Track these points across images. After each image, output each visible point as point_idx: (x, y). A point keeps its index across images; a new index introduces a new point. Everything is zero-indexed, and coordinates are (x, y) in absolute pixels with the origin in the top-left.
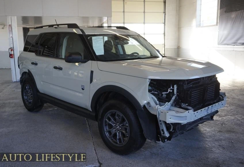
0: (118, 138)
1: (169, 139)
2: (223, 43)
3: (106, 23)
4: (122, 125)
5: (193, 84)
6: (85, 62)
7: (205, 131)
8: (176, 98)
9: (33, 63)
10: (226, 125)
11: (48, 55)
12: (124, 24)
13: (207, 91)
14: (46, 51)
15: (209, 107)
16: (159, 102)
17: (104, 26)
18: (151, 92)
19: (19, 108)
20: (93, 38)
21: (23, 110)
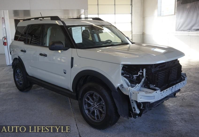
0: (96, 114)
1: (140, 115)
2: (180, 30)
3: (83, 14)
4: (99, 104)
5: (159, 67)
6: (66, 50)
7: (169, 106)
8: (145, 80)
9: (22, 51)
10: (186, 100)
11: (36, 43)
12: (98, 15)
13: (171, 73)
14: (34, 39)
15: (173, 86)
16: (130, 83)
17: (82, 17)
18: (124, 75)
19: (12, 88)
20: (73, 28)
21: (15, 90)
